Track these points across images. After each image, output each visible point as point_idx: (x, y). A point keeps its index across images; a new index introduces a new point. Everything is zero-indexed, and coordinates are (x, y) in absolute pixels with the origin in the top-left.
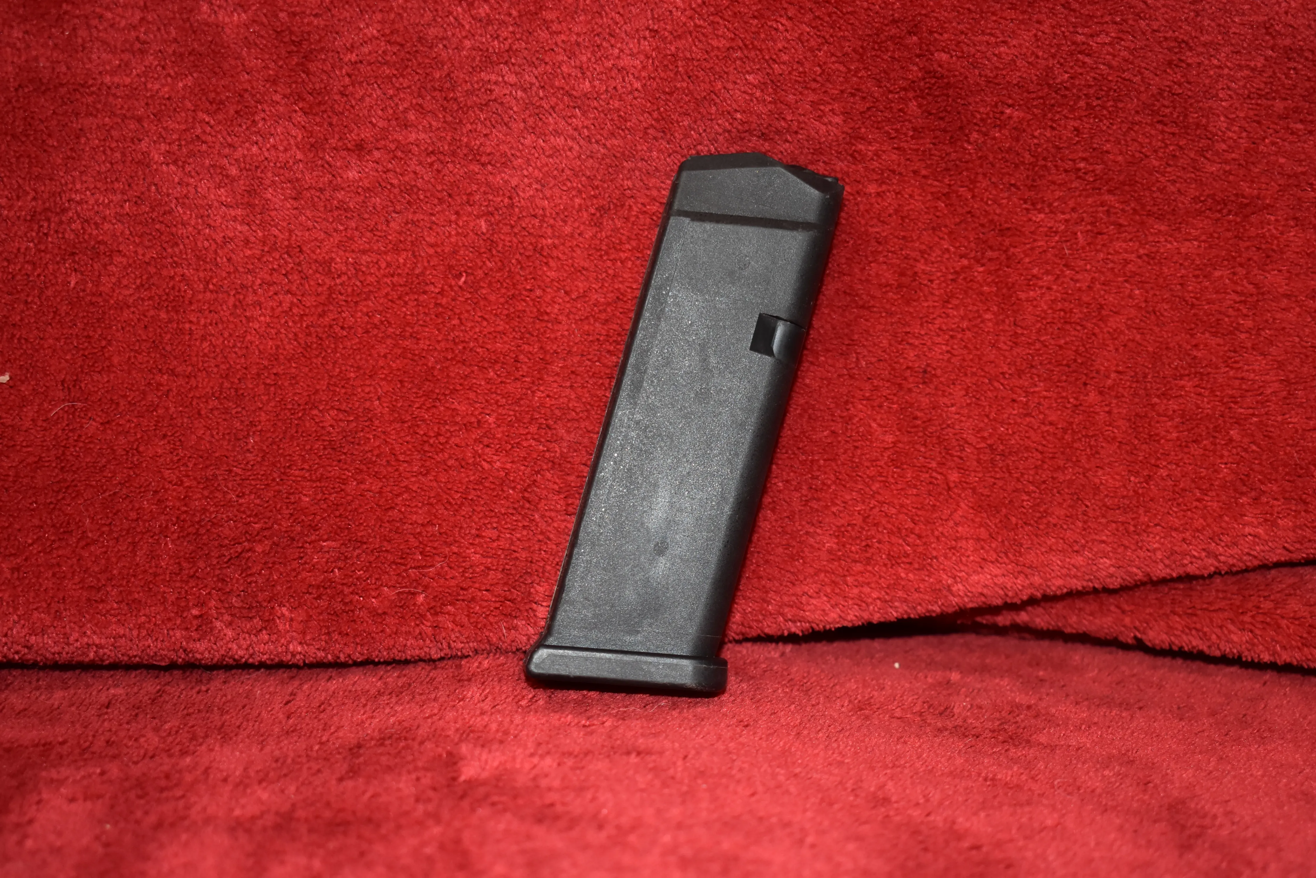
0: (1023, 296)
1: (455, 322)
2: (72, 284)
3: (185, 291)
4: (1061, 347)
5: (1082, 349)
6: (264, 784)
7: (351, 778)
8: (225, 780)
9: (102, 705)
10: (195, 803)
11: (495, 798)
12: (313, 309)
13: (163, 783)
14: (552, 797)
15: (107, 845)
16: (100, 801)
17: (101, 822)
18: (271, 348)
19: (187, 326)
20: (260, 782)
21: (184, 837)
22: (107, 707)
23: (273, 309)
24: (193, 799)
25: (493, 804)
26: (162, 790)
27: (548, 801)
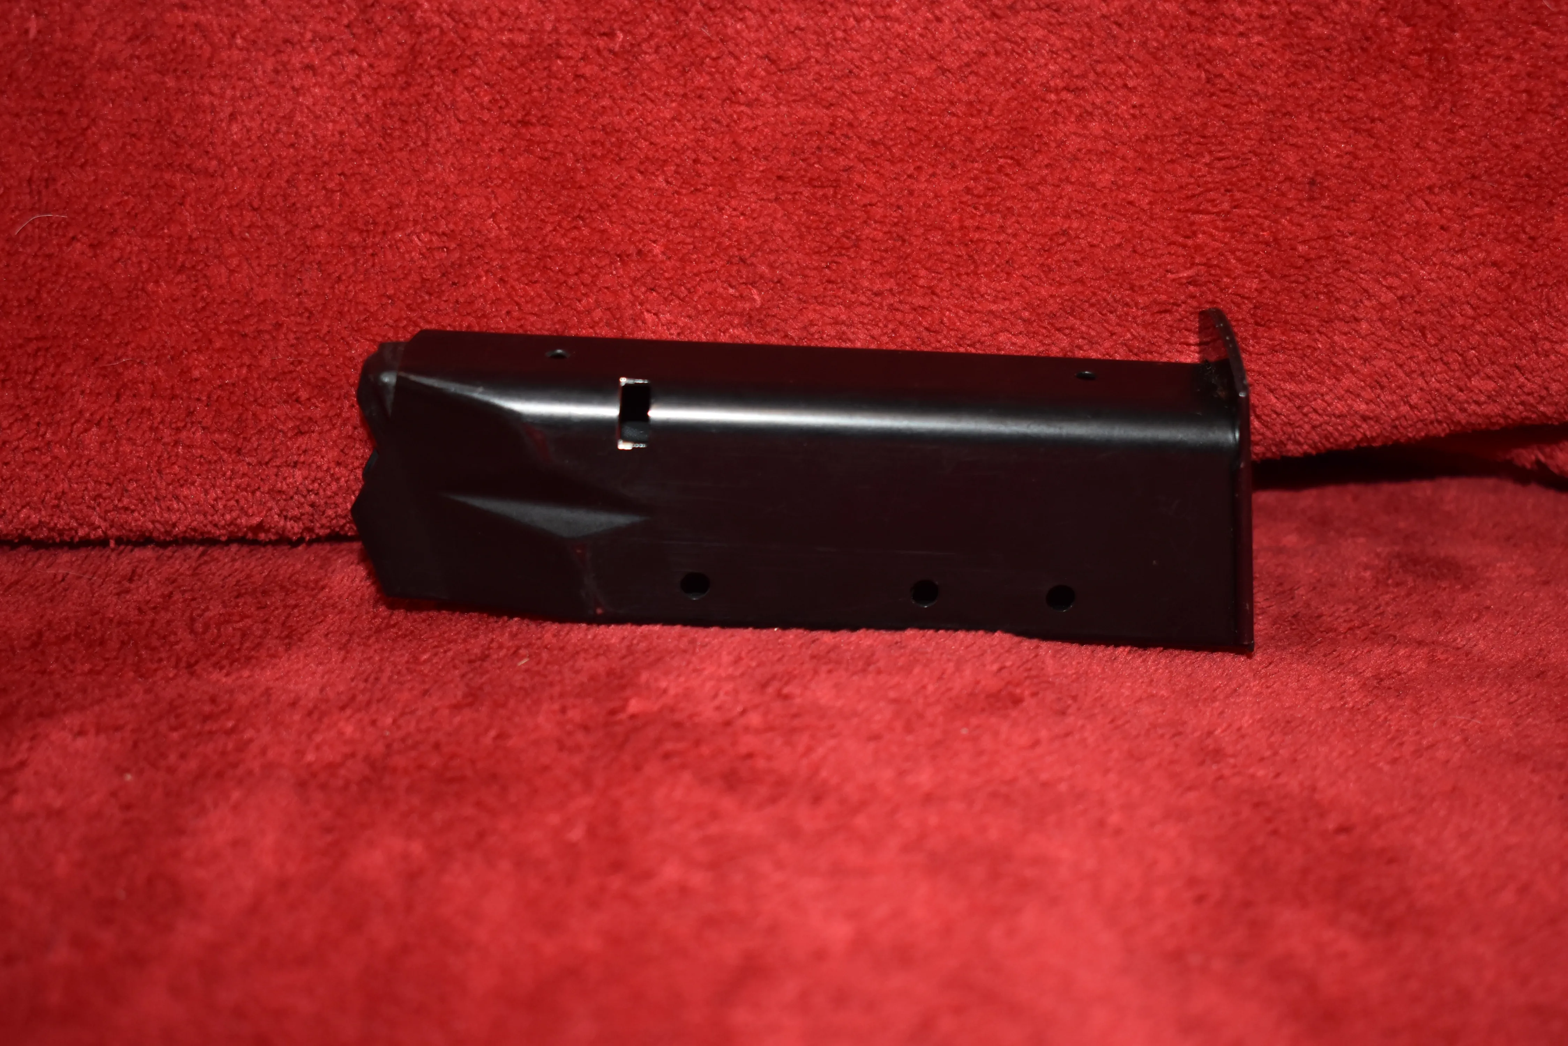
0: (1466, 68)
1: (606, 102)
2: (32, 33)
3: (201, 47)
4: (1517, 147)
5: (1551, 150)
6: (348, 712)
7: (470, 705)
8: (294, 704)
9: (124, 577)
10: (251, 740)
11: (669, 746)
12: (391, 80)
13: (207, 708)
14: (748, 743)
15: (128, 807)
16: (118, 735)
17: (121, 771)
18: (333, 135)
19: (207, 99)
20: (343, 708)
21: (236, 795)
22: (131, 580)
23: (332, 76)
24: (248, 734)
25: (667, 756)
26: (207, 718)
27: (743, 750)
